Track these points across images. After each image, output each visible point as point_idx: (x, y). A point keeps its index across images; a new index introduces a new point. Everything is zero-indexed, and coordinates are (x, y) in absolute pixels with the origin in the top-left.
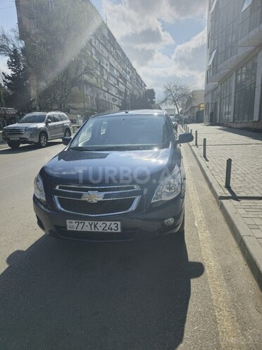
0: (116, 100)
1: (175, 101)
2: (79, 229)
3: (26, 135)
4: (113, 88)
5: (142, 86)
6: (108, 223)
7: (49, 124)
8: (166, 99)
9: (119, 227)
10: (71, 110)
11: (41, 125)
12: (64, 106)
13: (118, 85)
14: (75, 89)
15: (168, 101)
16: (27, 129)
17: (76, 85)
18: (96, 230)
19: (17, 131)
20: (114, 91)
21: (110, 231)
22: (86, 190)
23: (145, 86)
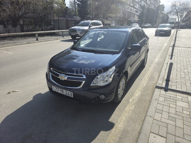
0: (138, 12)
1: (177, 13)
2: (57, 91)
3: (78, 33)
4: (137, 4)
5: (157, 2)
6: (68, 92)
7: (91, 27)
8: (171, 12)
9: (72, 94)
10: (108, 18)
11: (86, 28)
12: (106, 16)
13: (141, 2)
14: (113, 6)
15: (172, 13)
16: (79, 30)
17: (114, 3)
18: (63, 94)
19: (75, 30)
20: (137, 6)
21: (68, 95)
22: (61, 73)
23: (160, 2)
